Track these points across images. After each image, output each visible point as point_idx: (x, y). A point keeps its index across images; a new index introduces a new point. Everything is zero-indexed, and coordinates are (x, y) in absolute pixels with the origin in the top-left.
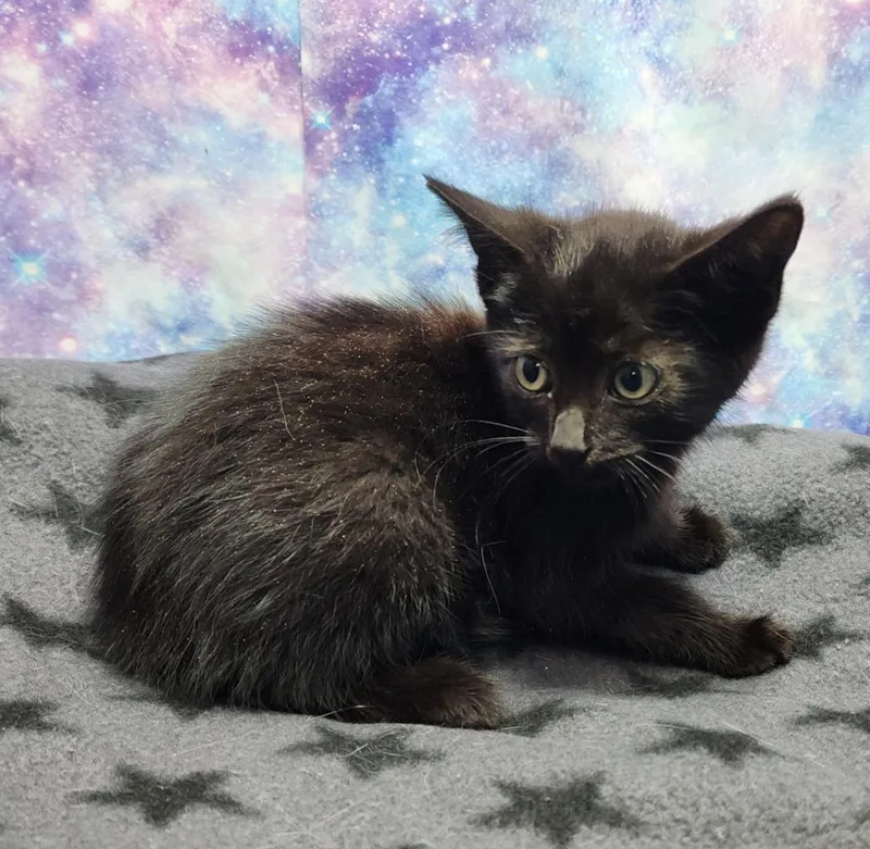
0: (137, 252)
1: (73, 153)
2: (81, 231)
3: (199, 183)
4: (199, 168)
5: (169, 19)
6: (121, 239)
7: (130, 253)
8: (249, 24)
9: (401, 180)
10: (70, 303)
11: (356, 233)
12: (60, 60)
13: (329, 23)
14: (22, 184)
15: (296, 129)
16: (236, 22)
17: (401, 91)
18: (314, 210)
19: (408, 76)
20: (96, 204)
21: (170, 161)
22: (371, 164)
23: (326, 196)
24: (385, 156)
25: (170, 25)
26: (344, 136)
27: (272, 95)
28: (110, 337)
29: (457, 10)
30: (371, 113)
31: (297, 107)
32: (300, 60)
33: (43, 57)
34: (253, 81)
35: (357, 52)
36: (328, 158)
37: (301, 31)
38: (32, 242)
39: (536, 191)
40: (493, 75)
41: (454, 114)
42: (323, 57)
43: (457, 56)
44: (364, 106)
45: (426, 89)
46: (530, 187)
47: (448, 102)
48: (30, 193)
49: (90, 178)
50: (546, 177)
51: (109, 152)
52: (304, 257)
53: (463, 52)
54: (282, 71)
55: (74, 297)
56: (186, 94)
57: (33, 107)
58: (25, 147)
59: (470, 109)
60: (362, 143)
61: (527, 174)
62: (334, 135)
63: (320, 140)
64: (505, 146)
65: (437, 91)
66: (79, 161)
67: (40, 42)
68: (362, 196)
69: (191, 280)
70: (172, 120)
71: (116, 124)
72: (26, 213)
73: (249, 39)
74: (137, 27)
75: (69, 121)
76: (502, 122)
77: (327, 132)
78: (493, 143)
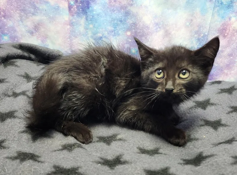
0: (30, 34)
1: (15, 11)
2: (17, 29)
3: (44, 18)
4: (44, 14)
6: (27, 31)
7: (29, 34)
9: (91, 17)
11: (82, 29)
14: (3, 18)
15: (66, 5)
18: (71, 24)
20: (21, 23)
21: (37, 13)
22: (84, 13)
23: (74, 20)
24: (87, 11)
26: (78, 7)
30: (84, 1)
36: (74, 12)
38: (6, 31)
39: (122, 19)
41: (103, 2)
46: (121, 18)
48: (5, 20)
49: (19, 16)
50: (125, 16)
51: (23, 11)
52: (70, 35)
58: (3, 10)
60: (82, 8)
61: (120, 15)
62: (75, 7)
63: (72, 8)
64: (115, 9)
66: (16, 13)
68: (82, 21)
69: (44, 40)
70: (37, 3)
71: (24, 4)
72: (4, 25)
75: (13, 3)
76: (114, 3)
77: (74, 6)
78: (112, 8)
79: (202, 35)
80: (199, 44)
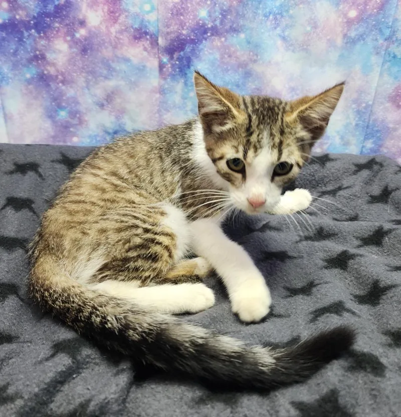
1: (78, 73)
2: (80, 100)
3: (122, 83)
4: (122, 78)
5: (113, 28)
6: (94, 102)
7: (97, 107)
8: (141, 29)
10: (77, 125)
11: (176, 98)
12: (75, 42)
13: (168, 28)
14: (60, 84)
15: (156, 63)
16: (136, 28)
17: (193, 50)
18: (162, 91)
19: (195, 45)
20: (86, 91)
21: (112, 75)
22: (182, 75)
23: (166, 86)
24: (188, 72)
25: (114, 30)
26: (173, 66)
27: (148, 52)
28: (90, 136)
29: (213, 22)
30: (183, 58)
31: (157, 56)
32: (158, 40)
33: (69, 41)
34: (142, 48)
35: (178, 37)
36: (167, 73)
37: (158, 31)
38: (64, 104)
39: (240, 83)
40: (225, 44)
41: (211, 57)
42: (166, 39)
43: (213, 37)
44: (180, 55)
45: (202, 49)
47: (210, 53)
48: (63, 88)
49: (84, 82)
50: (244, 78)
51: (91, 73)
52: (158, 108)
53: (216, 36)
54: (152, 44)
55: (78, 123)
56: (119, 53)
57: (65, 59)
58: (62, 72)
59: (217, 56)
60: (179, 68)
61: (237, 77)
62: (169, 65)
63: (165, 67)
64: (229, 68)
65: (206, 49)
66: (80, 76)
67: (68, 36)
68: (179, 86)
69: (119, 116)
70: (113, 61)
71: (94, 64)
72: (62, 94)
73: (141, 34)
74: (102, 31)
75: (77, 63)
76: (228, 59)
77: (167, 64)
78: (225, 67)
79: (364, 105)
80: (359, 118)
